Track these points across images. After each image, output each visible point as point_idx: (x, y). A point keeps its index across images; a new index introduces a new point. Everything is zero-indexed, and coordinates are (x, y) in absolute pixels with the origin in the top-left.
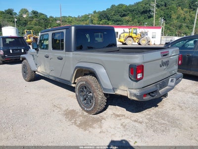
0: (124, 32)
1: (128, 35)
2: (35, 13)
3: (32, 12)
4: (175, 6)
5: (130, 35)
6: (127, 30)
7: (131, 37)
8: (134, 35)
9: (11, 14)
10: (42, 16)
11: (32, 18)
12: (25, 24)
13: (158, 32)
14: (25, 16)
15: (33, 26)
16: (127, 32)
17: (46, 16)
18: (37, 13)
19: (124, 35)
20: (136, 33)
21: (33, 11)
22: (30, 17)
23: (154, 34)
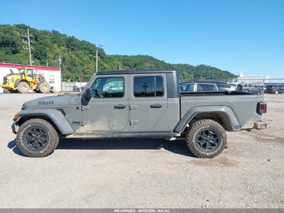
0: (12, 74)
1: (19, 77)
4: (49, 42)
5: (24, 78)
6: (15, 70)
7: (25, 81)
8: (29, 79)
13: (57, 75)
16: (17, 74)
19: (13, 78)
20: (32, 76)
23: (52, 78)
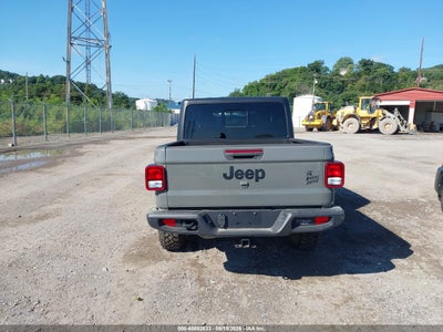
2: (366, 64)
3: (360, 62)
9: (318, 71)
10: (381, 71)
11: (359, 75)
12: (341, 89)
14: (343, 73)
15: (357, 92)
17: (391, 68)
18: (372, 64)
21: (363, 60)
22: (354, 75)
